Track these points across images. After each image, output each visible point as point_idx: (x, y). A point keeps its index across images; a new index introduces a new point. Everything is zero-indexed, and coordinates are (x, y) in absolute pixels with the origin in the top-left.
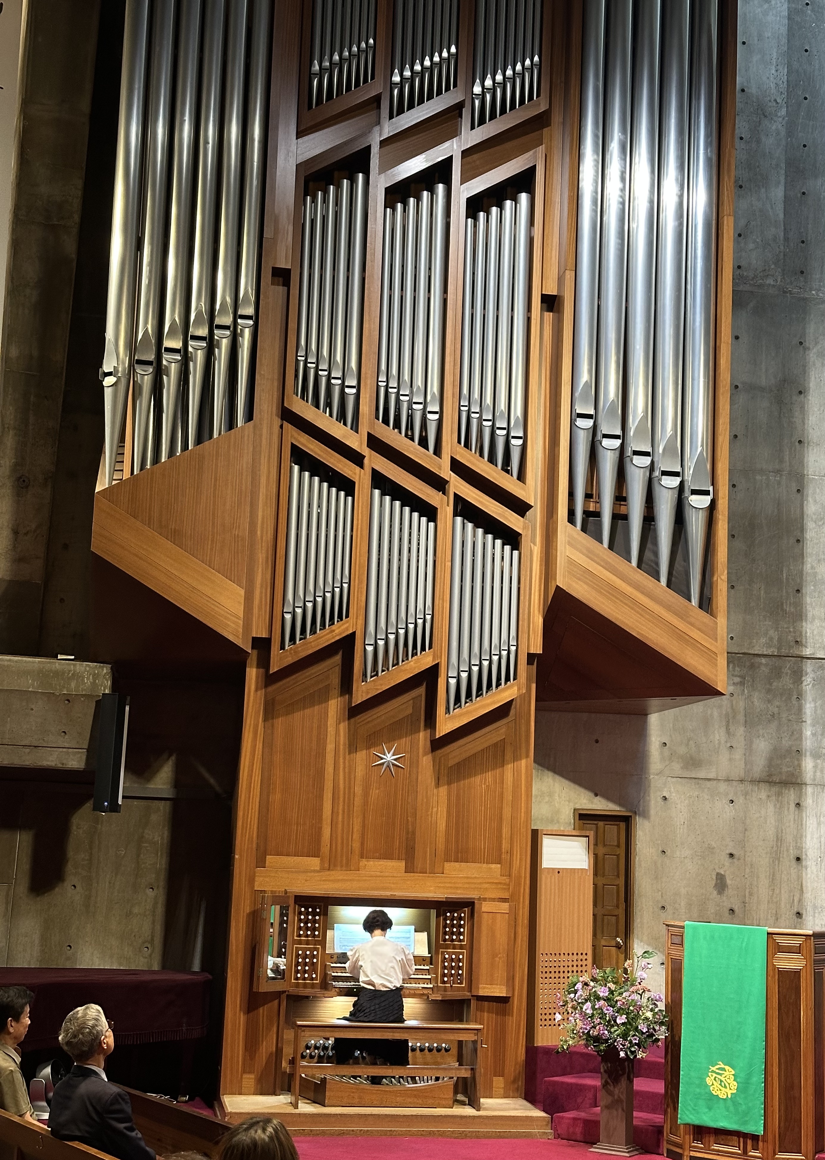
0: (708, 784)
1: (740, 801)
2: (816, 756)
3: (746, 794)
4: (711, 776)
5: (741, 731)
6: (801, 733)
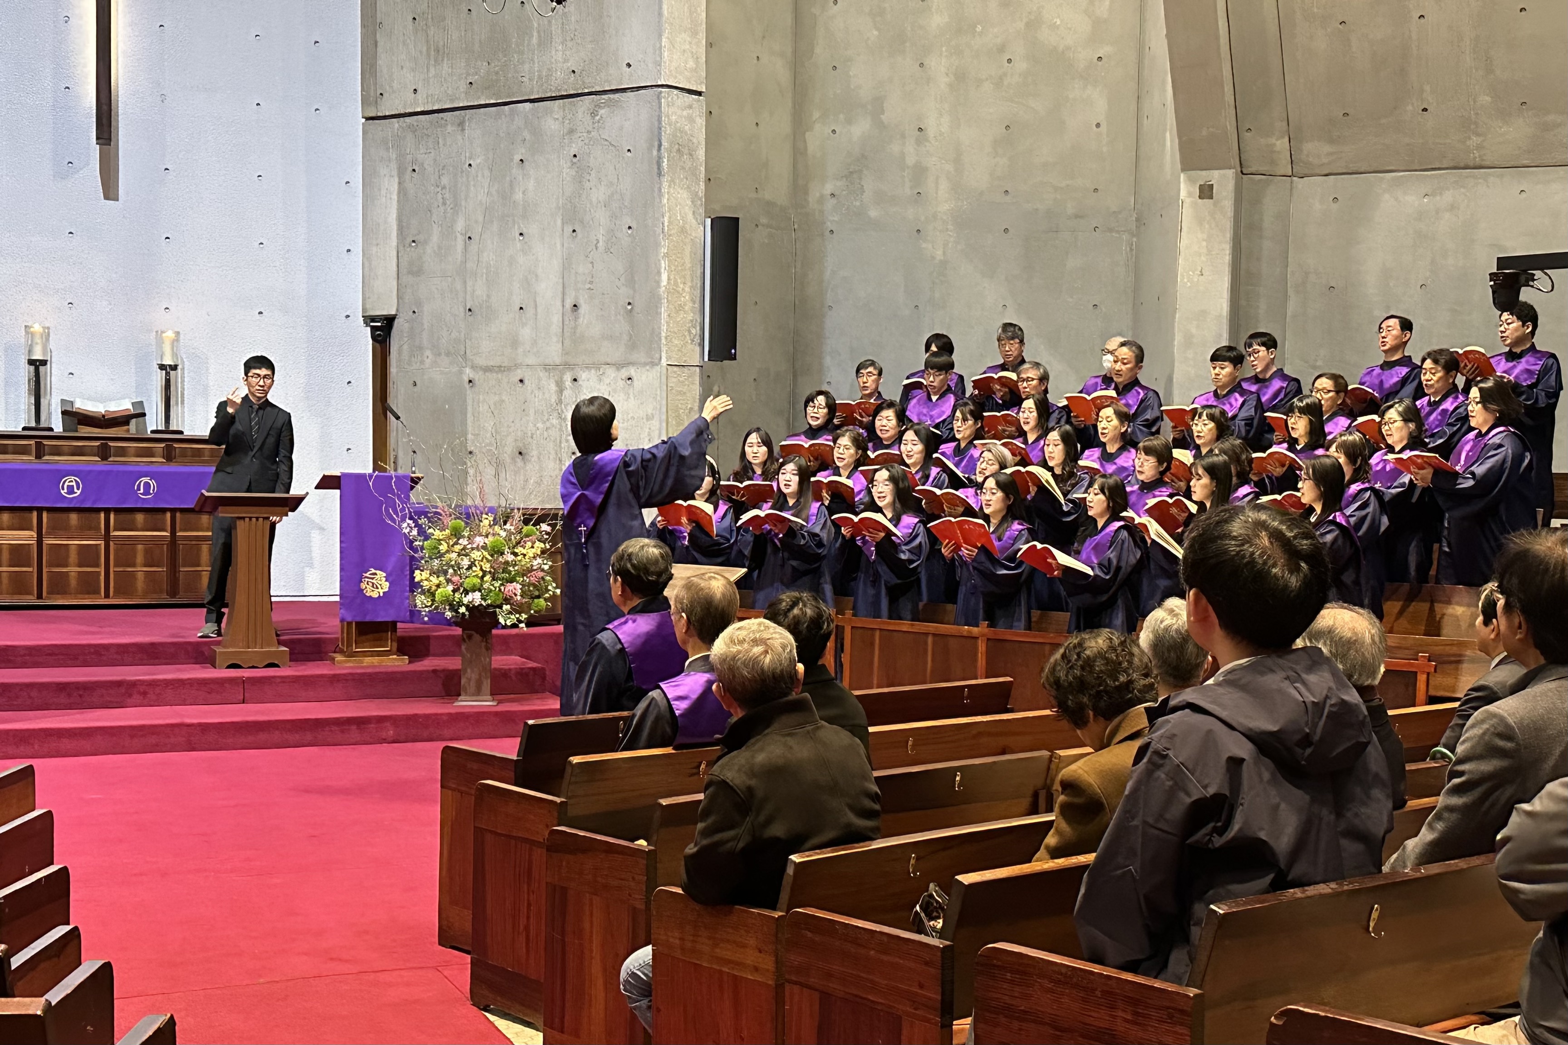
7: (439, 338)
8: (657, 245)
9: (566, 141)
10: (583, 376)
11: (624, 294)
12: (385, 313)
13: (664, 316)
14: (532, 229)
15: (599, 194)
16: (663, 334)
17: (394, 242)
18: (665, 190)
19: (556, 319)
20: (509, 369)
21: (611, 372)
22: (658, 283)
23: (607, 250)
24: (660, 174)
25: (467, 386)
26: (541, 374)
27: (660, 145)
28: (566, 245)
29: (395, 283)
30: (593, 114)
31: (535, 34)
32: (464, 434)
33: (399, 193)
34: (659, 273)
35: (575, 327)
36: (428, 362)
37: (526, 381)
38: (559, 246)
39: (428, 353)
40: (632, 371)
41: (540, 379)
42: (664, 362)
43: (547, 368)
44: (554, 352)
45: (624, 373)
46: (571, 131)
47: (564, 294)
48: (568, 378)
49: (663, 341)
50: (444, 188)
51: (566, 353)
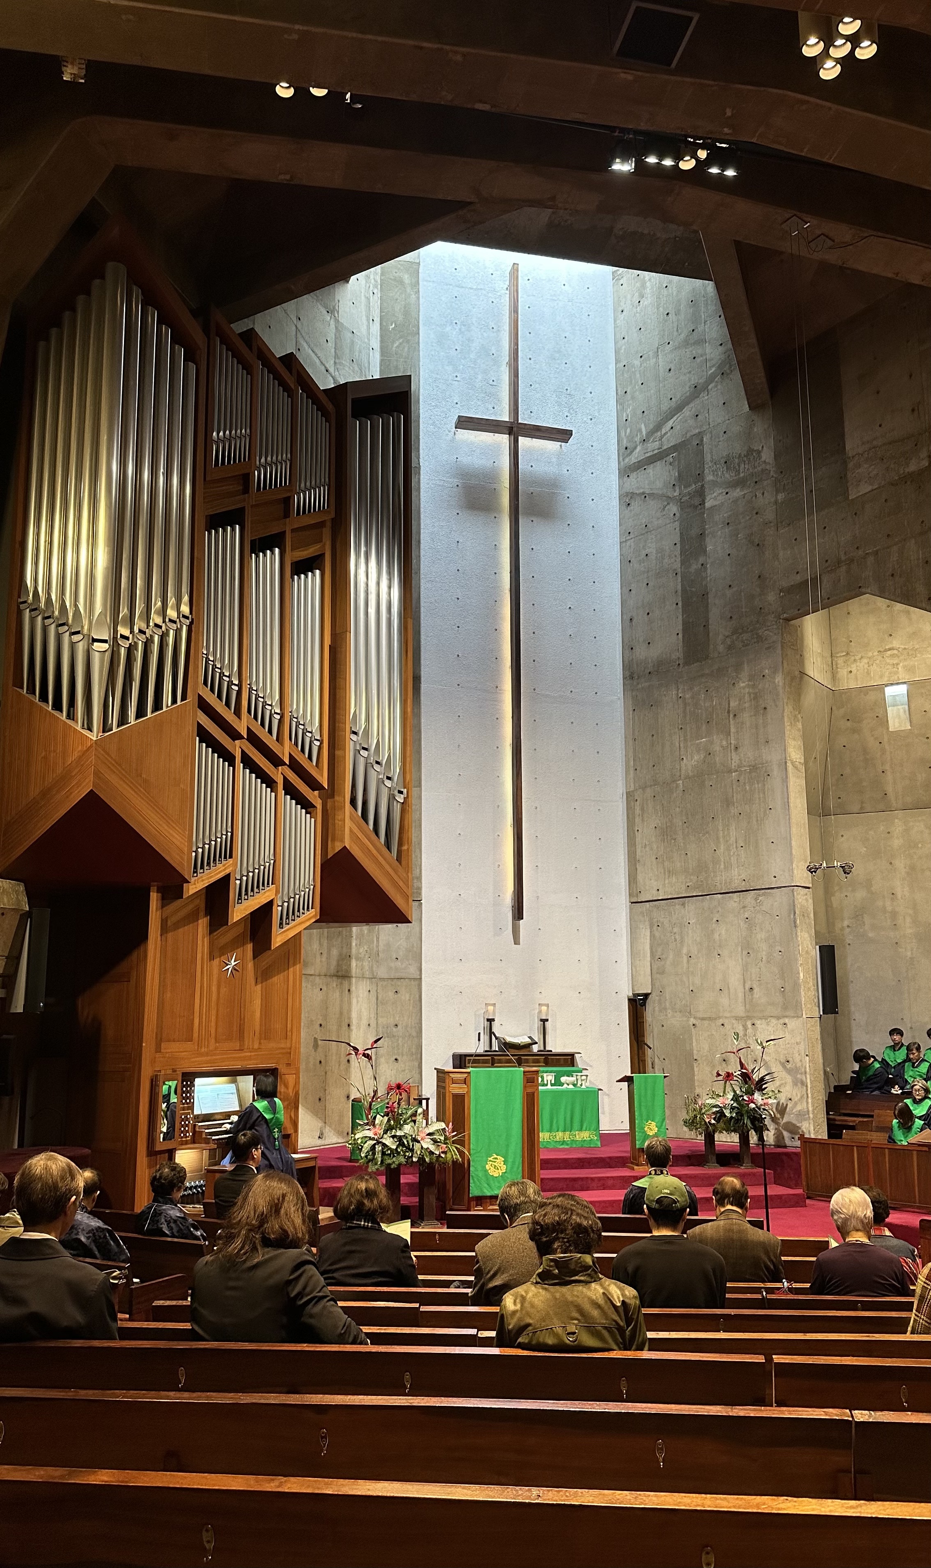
0: (311, 978)
1: (324, 988)
2: (357, 959)
3: (327, 985)
4: (312, 972)
5: (325, 943)
6: (351, 943)
7: (675, 1004)
8: (797, 960)
9: (742, 912)
10: (758, 1022)
11: (779, 983)
12: (645, 992)
13: (803, 993)
14: (725, 953)
15: (761, 935)
16: (803, 1003)
17: (649, 959)
18: (799, 934)
19: (741, 995)
20: (715, 1019)
21: (774, 1021)
22: (798, 978)
23: (768, 962)
24: (795, 926)
25: (692, 1027)
26: (734, 1021)
27: (795, 913)
28: (744, 959)
29: (650, 978)
30: (756, 899)
31: (722, 863)
32: (692, 1050)
33: (651, 936)
34: (799, 973)
35: (752, 999)
36: (669, 1015)
37: (725, 1024)
38: (740, 960)
39: (669, 1011)
40: (787, 1021)
41: (733, 1024)
42: (804, 1016)
43: (737, 1018)
44: (740, 1011)
45: (782, 1021)
46: (744, 907)
47: (744, 983)
48: (749, 1024)
49: (803, 1006)
50: (675, 933)
51: (747, 1011)
